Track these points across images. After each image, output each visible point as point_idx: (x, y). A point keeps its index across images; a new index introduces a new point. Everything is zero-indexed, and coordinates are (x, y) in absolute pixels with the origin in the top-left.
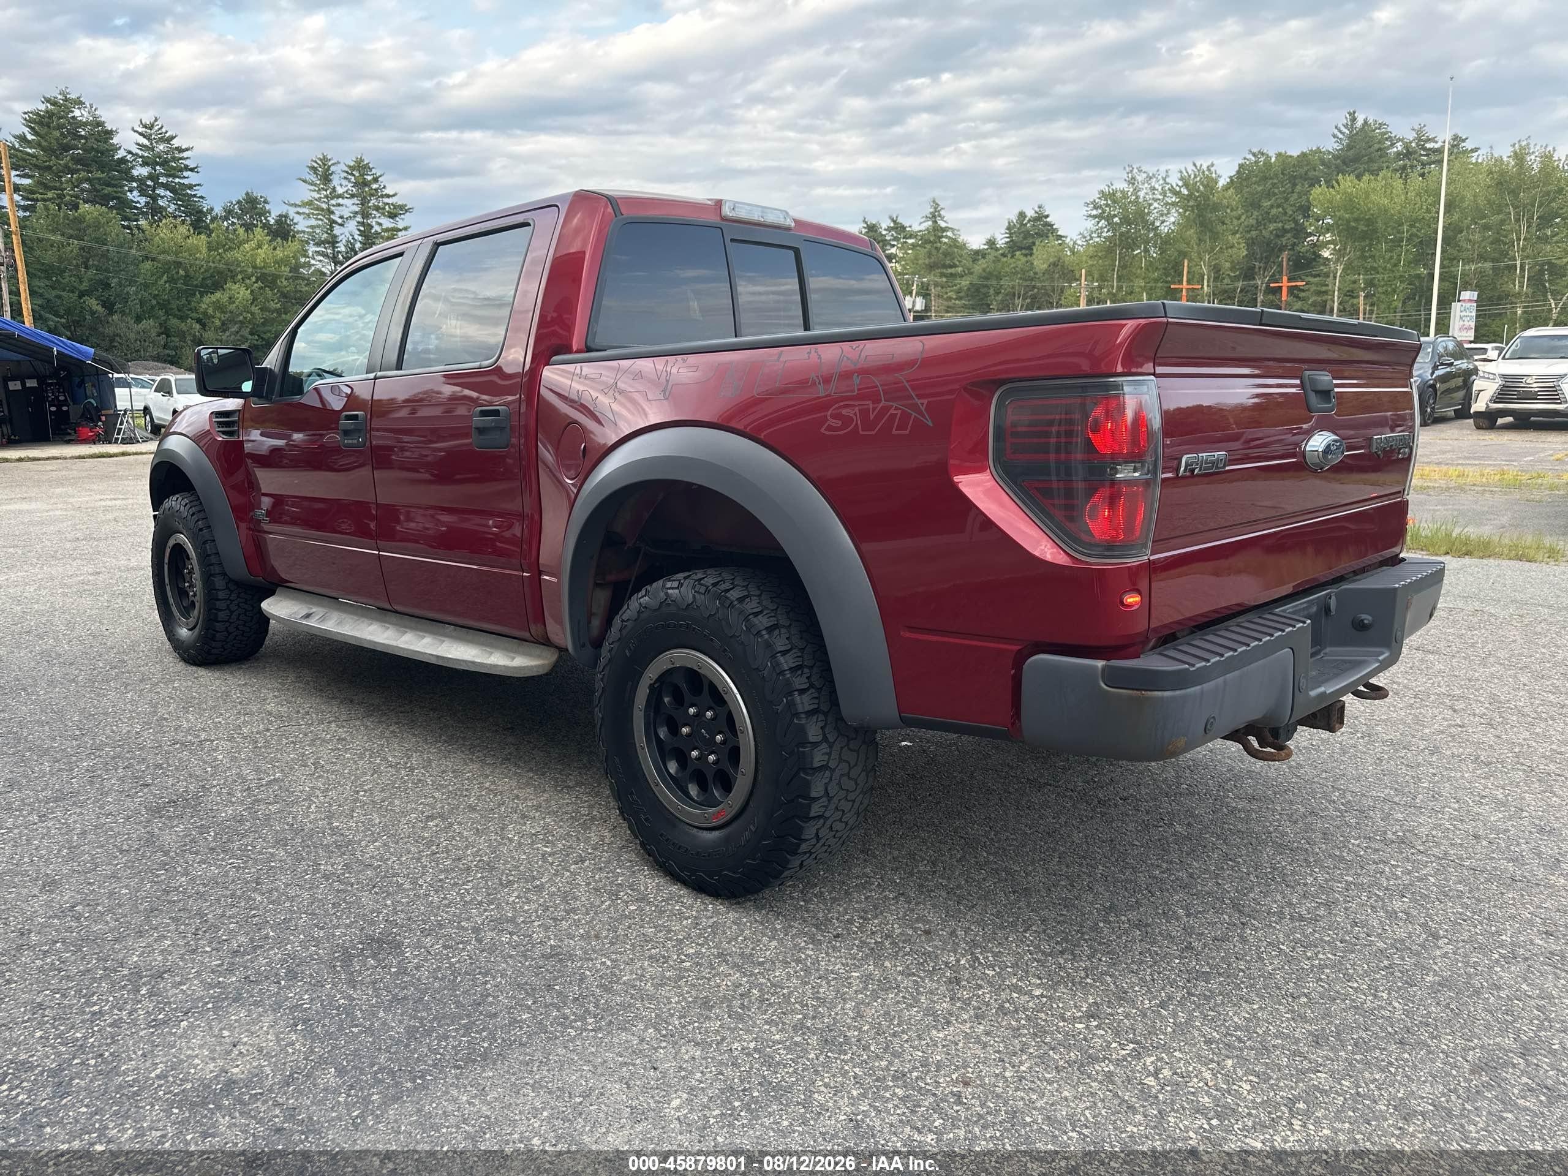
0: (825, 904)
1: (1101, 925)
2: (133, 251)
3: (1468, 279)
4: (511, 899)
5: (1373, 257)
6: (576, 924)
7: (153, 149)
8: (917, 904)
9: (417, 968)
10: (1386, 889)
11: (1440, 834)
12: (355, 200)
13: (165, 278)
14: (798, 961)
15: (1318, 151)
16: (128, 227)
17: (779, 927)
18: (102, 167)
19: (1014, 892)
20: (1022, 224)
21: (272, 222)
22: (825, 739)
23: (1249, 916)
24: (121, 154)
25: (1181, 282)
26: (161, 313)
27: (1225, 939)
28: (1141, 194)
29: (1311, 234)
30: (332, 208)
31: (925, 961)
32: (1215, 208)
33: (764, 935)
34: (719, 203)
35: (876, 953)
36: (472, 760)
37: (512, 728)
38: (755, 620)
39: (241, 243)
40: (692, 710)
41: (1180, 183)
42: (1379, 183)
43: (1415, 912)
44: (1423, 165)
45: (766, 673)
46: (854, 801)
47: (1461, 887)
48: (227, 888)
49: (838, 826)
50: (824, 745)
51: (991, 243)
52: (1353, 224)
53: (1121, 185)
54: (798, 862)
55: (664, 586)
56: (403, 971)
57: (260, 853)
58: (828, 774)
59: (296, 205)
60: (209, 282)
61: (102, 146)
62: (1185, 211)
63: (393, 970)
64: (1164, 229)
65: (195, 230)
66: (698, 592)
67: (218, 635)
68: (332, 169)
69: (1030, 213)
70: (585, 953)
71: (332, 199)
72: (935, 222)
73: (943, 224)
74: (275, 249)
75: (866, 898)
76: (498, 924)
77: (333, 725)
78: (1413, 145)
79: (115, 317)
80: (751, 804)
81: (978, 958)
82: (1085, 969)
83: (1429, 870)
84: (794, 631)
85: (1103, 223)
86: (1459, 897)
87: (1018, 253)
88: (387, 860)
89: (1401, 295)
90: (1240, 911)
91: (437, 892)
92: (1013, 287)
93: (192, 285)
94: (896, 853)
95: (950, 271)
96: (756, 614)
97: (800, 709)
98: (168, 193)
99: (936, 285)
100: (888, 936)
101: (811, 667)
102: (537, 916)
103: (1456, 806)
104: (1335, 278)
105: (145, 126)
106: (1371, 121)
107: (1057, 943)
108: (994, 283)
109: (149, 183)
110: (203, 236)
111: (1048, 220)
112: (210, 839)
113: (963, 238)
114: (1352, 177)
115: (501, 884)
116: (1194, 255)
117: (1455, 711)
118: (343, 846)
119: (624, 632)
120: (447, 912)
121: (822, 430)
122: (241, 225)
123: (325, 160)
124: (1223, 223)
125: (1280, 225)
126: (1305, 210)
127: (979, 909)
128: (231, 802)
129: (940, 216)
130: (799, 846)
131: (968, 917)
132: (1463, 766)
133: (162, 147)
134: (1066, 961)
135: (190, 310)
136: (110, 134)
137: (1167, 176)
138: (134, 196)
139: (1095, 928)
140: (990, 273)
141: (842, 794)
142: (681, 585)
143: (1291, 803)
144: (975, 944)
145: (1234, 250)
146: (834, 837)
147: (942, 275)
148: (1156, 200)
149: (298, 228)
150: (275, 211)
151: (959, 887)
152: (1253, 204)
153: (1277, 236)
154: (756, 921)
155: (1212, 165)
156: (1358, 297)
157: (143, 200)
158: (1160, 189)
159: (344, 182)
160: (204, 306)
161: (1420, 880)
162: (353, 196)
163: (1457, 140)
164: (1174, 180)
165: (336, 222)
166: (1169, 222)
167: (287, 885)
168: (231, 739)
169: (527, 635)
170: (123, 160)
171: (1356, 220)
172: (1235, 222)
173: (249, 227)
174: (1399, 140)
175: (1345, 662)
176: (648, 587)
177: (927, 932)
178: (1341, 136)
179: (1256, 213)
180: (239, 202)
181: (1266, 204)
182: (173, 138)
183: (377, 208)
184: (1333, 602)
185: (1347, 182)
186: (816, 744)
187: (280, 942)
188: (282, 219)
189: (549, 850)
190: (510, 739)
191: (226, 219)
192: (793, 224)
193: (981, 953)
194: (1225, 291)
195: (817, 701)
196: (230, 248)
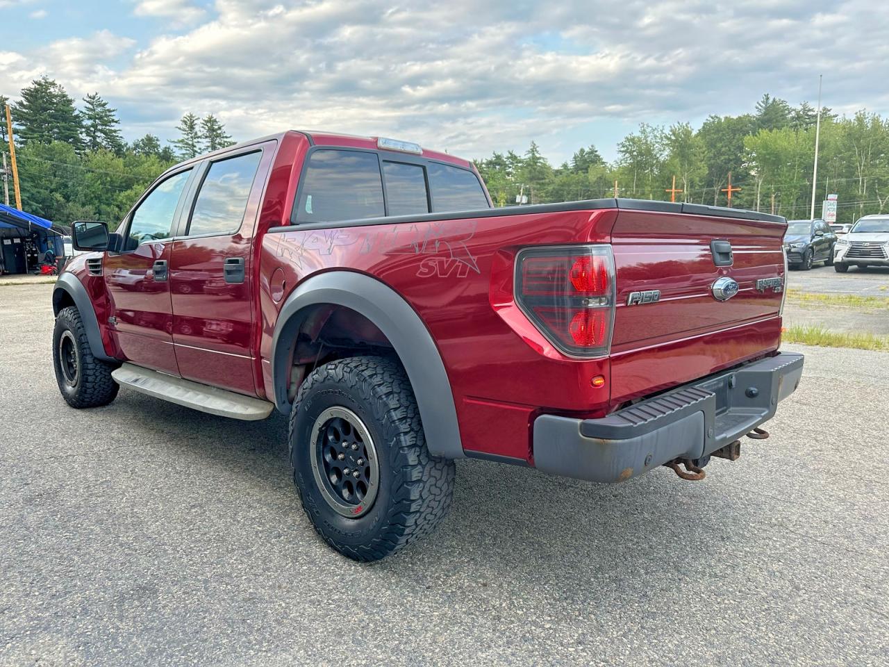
0: (424, 566)
1: (592, 580)
2: (81, 167)
3: (832, 187)
4: (231, 561)
5: (779, 175)
6: (268, 577)
7: (94, 110)
8: (481, 566)
9: (164, 607)
10: (769, 556)
11: (804, 520)
12: (208, 140)
13: (99, 182)
14: (402, 605)
15: (748, 116)
16: (79, 154)
17: (393, 581)
18: (65, 120)
19: (541, 558)
20: (582, 156)
21: (161, 151)
22: (420, 463)
23: (684, 574)
24: (76, 113)
25: (671, 188)
26: (96, 202)
27: (668, 589)
28: (649, 139)
29: (744, 162)
30: (195, 144)
31: (481, 604)
32: (690, 147)
33: (383, 586)
34: (376, 139)
35: (450, 599)
36: (226, 470)
37: (254, 450)
38: (378, 389)
39: (143, 163)
40: (344, 444)
41: (671, 133)
42: (782, 134)
43: (786, 572)
44: (807, 124)
45: (384, 421)
46: (440, 501)
47: (815, 555)
48: (59, 552)
49: (429, 517)
50: (419, 467)
51: (565, 166)
52: (767, 157)
53: (637, 134)
54: (405, 540)
55: (327, 367)
56: (155, 610)
57: (85, 529)
58: (421, 485)
59: (174, 142)
60: (124, 184)
61: (66, 109)
62: (673, 149)
63: (149, 608)
64: (662, 159)
65: (117, 155)
66: (345, 372)
67: (88, 390)
68: (195, 122)
69: (587, 150)
70: (270, 598)
71: (195, 138)
72: (534, 154)
73: (538, 156)
74: (162, 166)
75: (450, 562)
76: (220, 577)
77: (149, 446)
78: (801, 113)
79: (70, 204)
80: (376, 504)
81: (513, 603)
82: (579, 610)
83: (795, 544)
84: (402, 395)
85: (627, 155)
86: (814, 562)
87: (580, 172)
88: (162, 534)
89: (795, 196)
90: (678, 571)
91: (187, 555)
92: (577, 191)
93: (115, 186)
94: (473, 531)
95: (541, 181)
96: (379, 385)
97: (404, 444)
98: (102, 135)
99: (534, 189)
100: (460, 588)
101: (412, 418)
102: (245, 573)
103: (815, 502)
104: (758, 186)
105: (90, 97)
106: (777, 99)
107: (564, 592)
108: (567, 188)
109: (92, 129)
110: (121, 159)
111: (597, 153)
112: (57, 519)
113: (549, 163)
114: (767, 130)
115: (227, 551)
116: (679, 173)
117: (817, 441)
118: (139, 524)
119: (304, 396)
120: (190, 569)
121: (417, 274)
122: (143, 153)
123: (191, 116)
124: (695, 155)
125: (727, 157)
126: (741, 148)
127: (518, 569)
128: (75, 495)
129: (536, 150)
130: (404, 530)
131: (511, 574)
132: (820, 476)
133: (99, 109)
134: (568, 604)
135: (113, 200)
136: (70, 101)
137: (663, 129)
138: (83, 136)
139: (588, 582)
140: (564, 183)
141: (432, 497)
142: (336, 367)
143: (716, 499)
144: (512, 592)
145: (701, 171)
146: (428, 523)
147: (538, 184)
148: (657, 142)
149: (175, 155)
150: (163, 145)
151: (509, 554)
152: (711, 145)
153: (725, 163)
154: (380, 577)
155: (689, 123)
156: (770, 197)
157: (88, 139)
158: (659, 136)
159: (202, 129)
160: (120, 198)
161: (791, 550)
162: (206, 137)
163: (826, 110)
164: (667, 132)
165: (196, 152)
166: (665, 155)
167: (96, 550)
168: (86, 455)
169: (254, 395)
170: (77, 116)
171: (769, 154)
172: (702, 155)
173: (148, 154)
174: (793, 110)
175: (740, 417)
176: (318, 368)
177: (485, 585)
178: (760, 108)
179: (713, 150)
180: (143, 140)
181: (719, 145)
182: (105, 104)
183: (220, 144)
184: (733, 380)
185: (764, 133)
186: (414, 466)
187: (83, 589)
188: (166, 150)
189: (260, 529)
190: (252, 457)
191: (135, 149)
192: (422, 152)
193: (516, 599)
194: (696, 194)
195: (414, 439)
196: (136, 166)
